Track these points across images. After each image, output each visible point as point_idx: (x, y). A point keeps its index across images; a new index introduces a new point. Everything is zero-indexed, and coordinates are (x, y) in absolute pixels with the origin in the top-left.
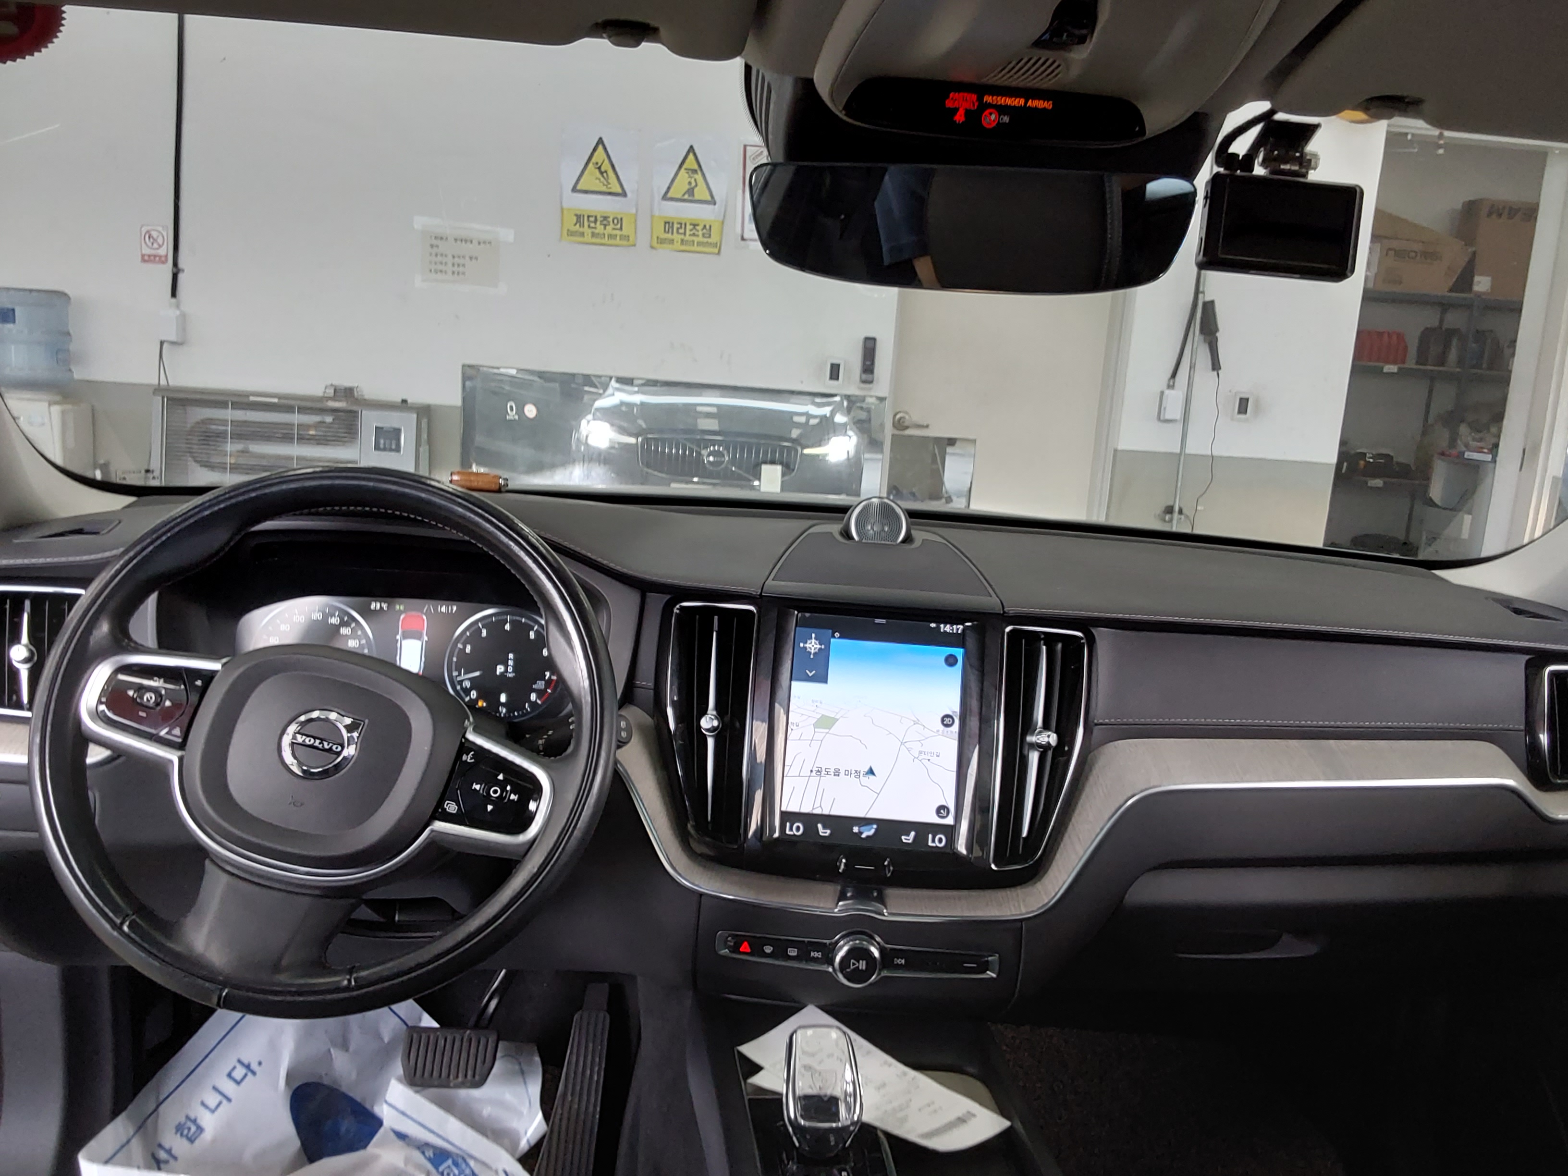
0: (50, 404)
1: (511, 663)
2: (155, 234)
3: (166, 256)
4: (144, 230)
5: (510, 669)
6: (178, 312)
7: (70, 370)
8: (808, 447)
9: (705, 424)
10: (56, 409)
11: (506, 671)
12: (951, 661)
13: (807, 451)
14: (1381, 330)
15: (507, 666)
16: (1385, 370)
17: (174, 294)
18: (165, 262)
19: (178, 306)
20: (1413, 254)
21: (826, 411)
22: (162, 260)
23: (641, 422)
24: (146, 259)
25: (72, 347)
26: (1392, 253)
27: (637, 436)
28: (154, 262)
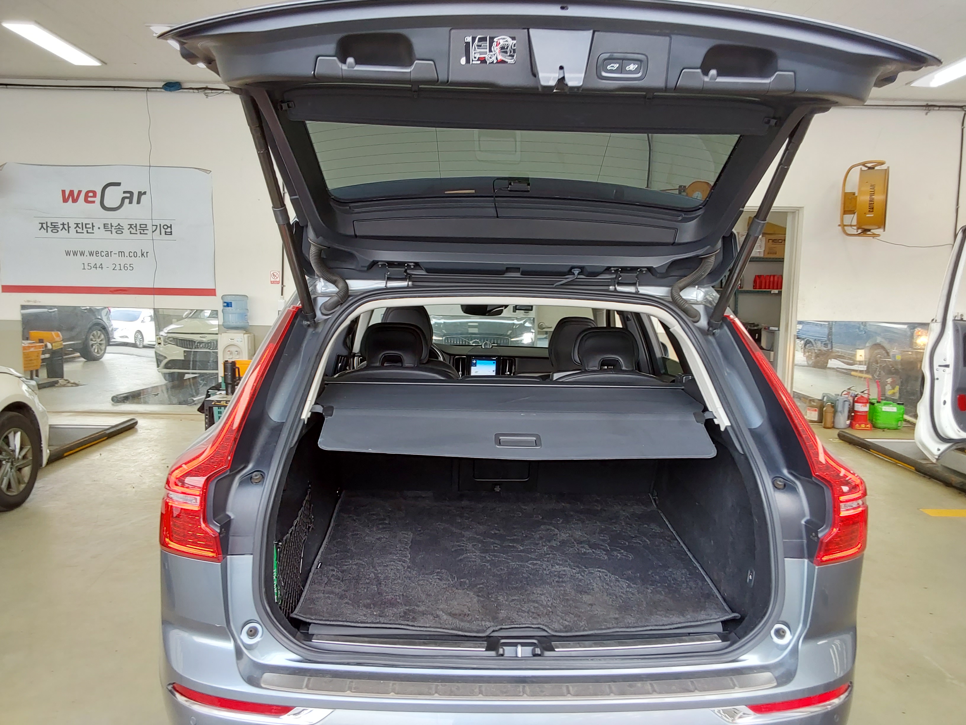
0: (244, 334)
2: (275, 274)
3: (279, 281)
4: (272, 272)
6: (284, 301)
7: (248, 322)
8: (513, 338)
9: (471, 330)
10: (246, 336)
12: (494, 363)
13: (512, 340)
14: (769, 274)
16: (772, 292)
17: (282, 294)
18: (279, 283)
19: (283, 298)
20: (780, 241)
21: (522, 322)
22: (278, 283)
23: (444, 331)
24: (272, 282)
25: (248, 314)
26: (771, 241)
27: (442, 336)
28: (275, 283)
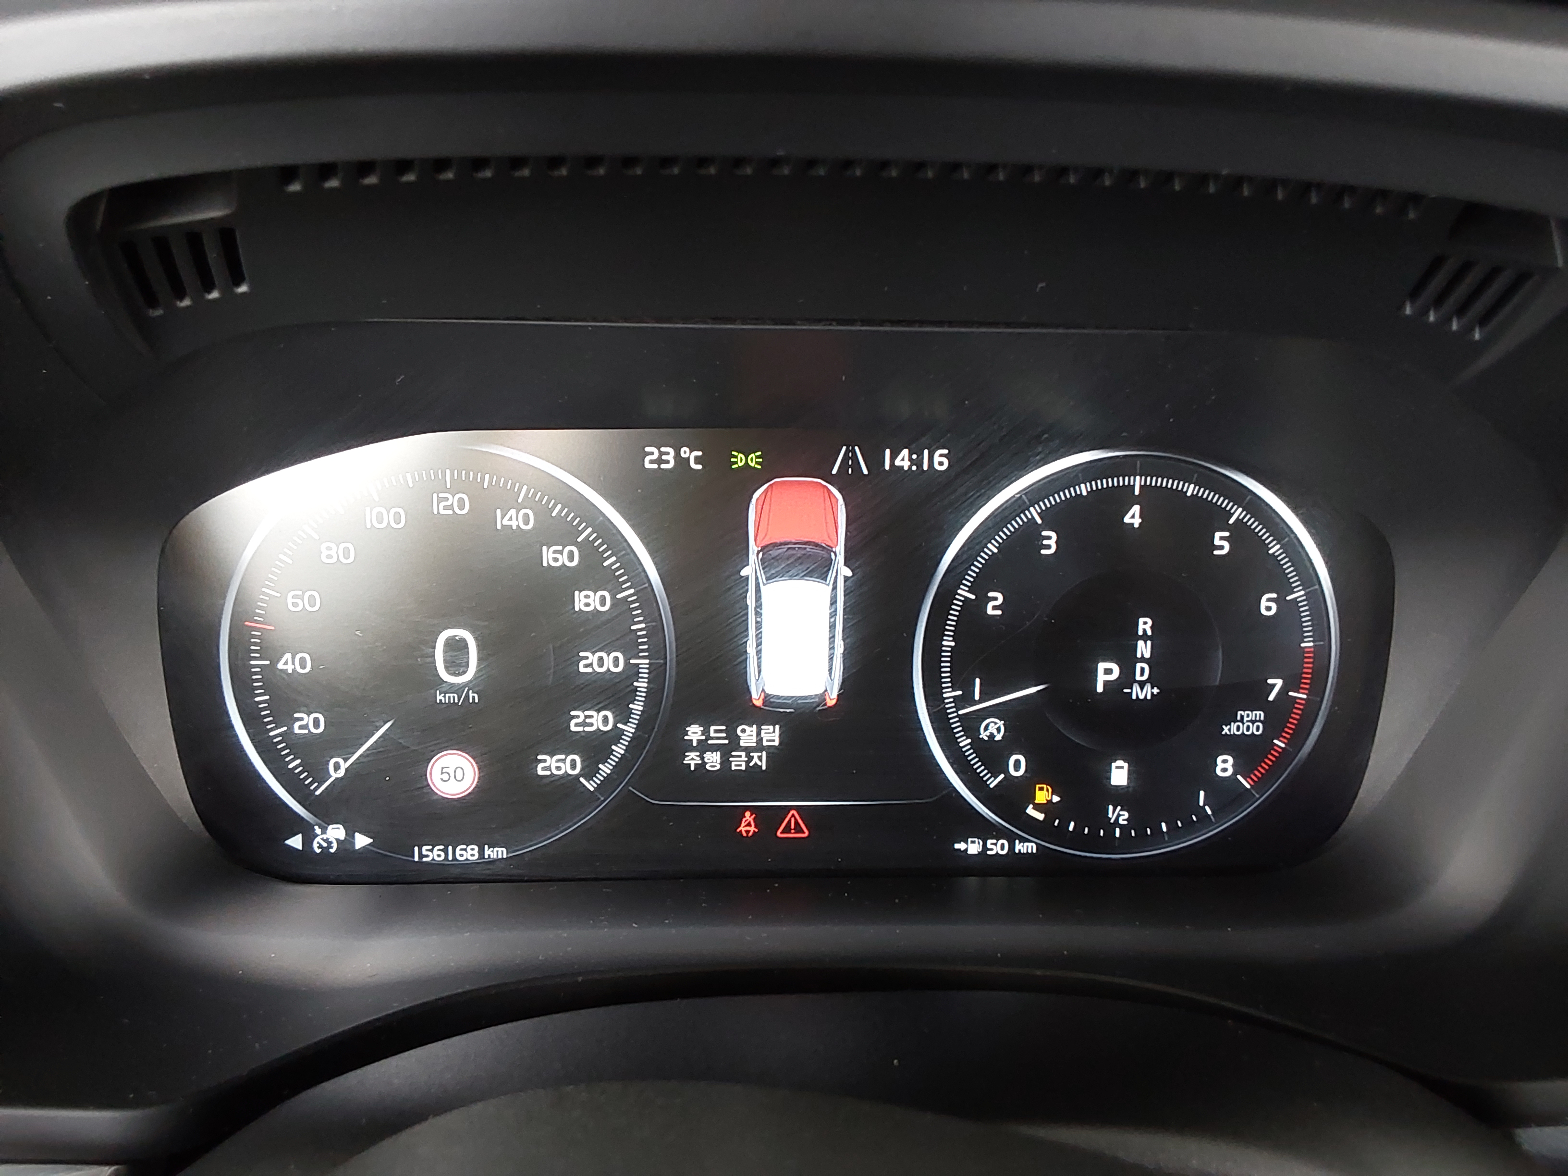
1: (1144, 649)
5: (1142, 672)
11: (1127, 677)
15: (1128, 661)
